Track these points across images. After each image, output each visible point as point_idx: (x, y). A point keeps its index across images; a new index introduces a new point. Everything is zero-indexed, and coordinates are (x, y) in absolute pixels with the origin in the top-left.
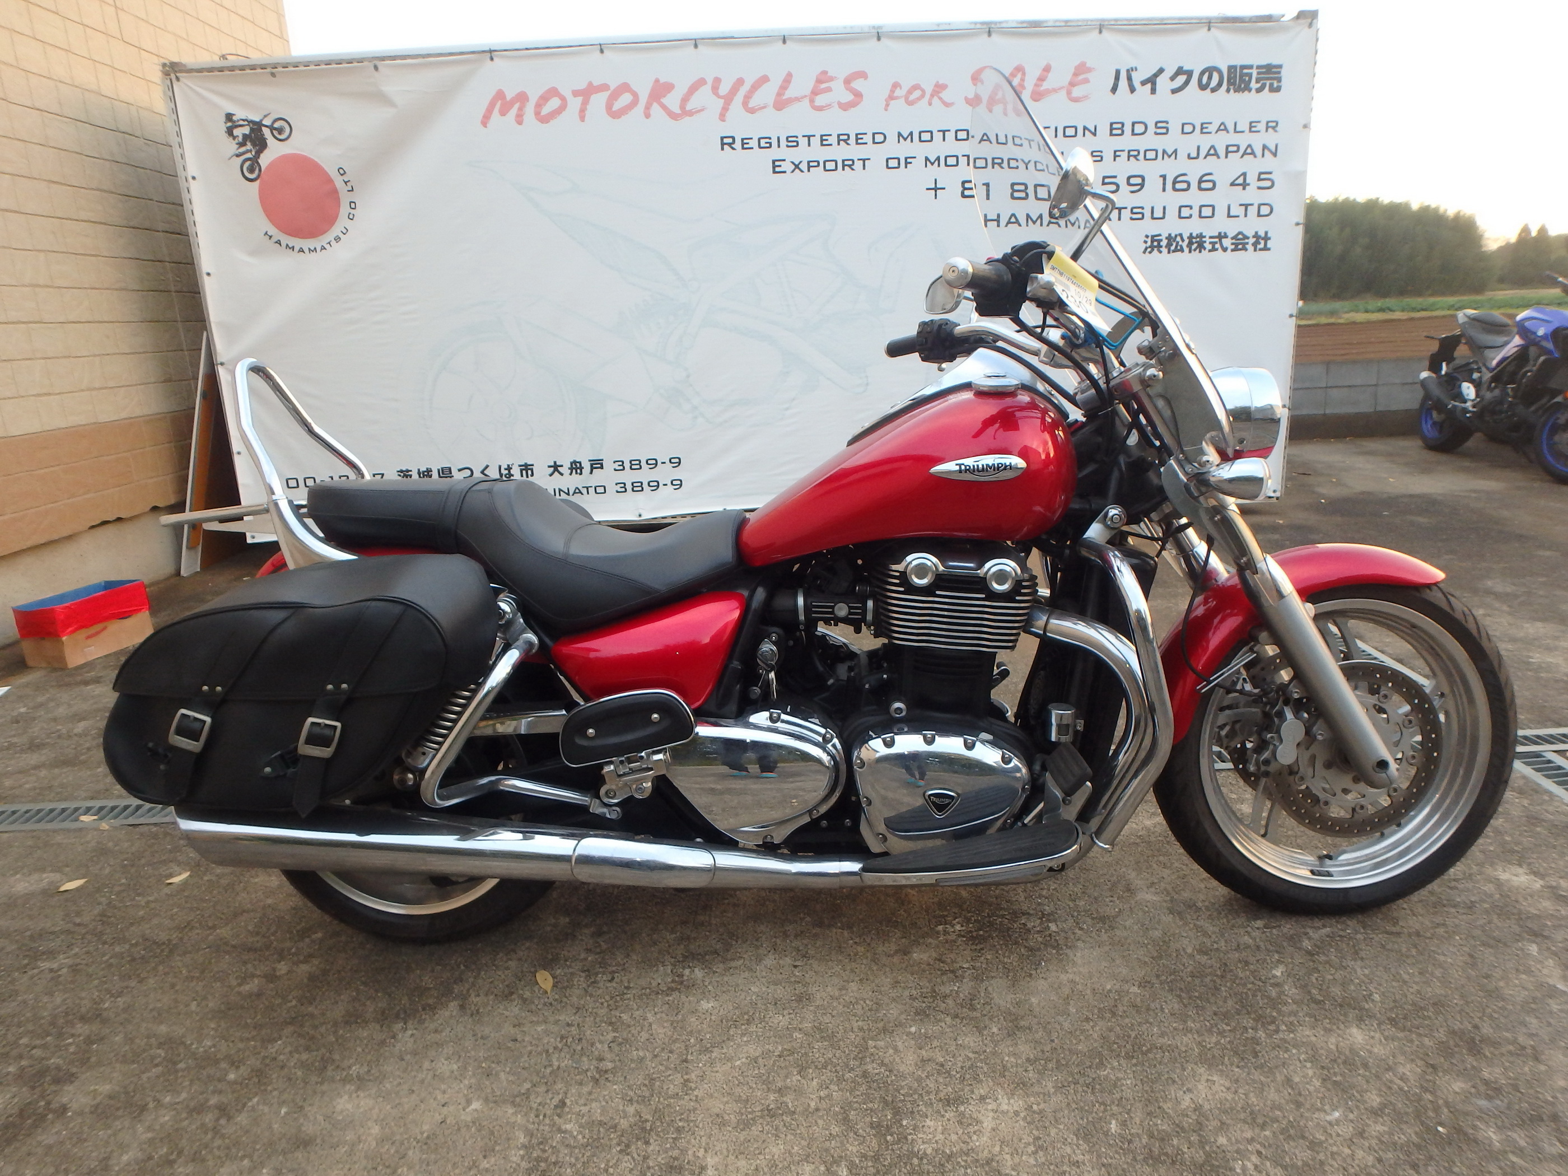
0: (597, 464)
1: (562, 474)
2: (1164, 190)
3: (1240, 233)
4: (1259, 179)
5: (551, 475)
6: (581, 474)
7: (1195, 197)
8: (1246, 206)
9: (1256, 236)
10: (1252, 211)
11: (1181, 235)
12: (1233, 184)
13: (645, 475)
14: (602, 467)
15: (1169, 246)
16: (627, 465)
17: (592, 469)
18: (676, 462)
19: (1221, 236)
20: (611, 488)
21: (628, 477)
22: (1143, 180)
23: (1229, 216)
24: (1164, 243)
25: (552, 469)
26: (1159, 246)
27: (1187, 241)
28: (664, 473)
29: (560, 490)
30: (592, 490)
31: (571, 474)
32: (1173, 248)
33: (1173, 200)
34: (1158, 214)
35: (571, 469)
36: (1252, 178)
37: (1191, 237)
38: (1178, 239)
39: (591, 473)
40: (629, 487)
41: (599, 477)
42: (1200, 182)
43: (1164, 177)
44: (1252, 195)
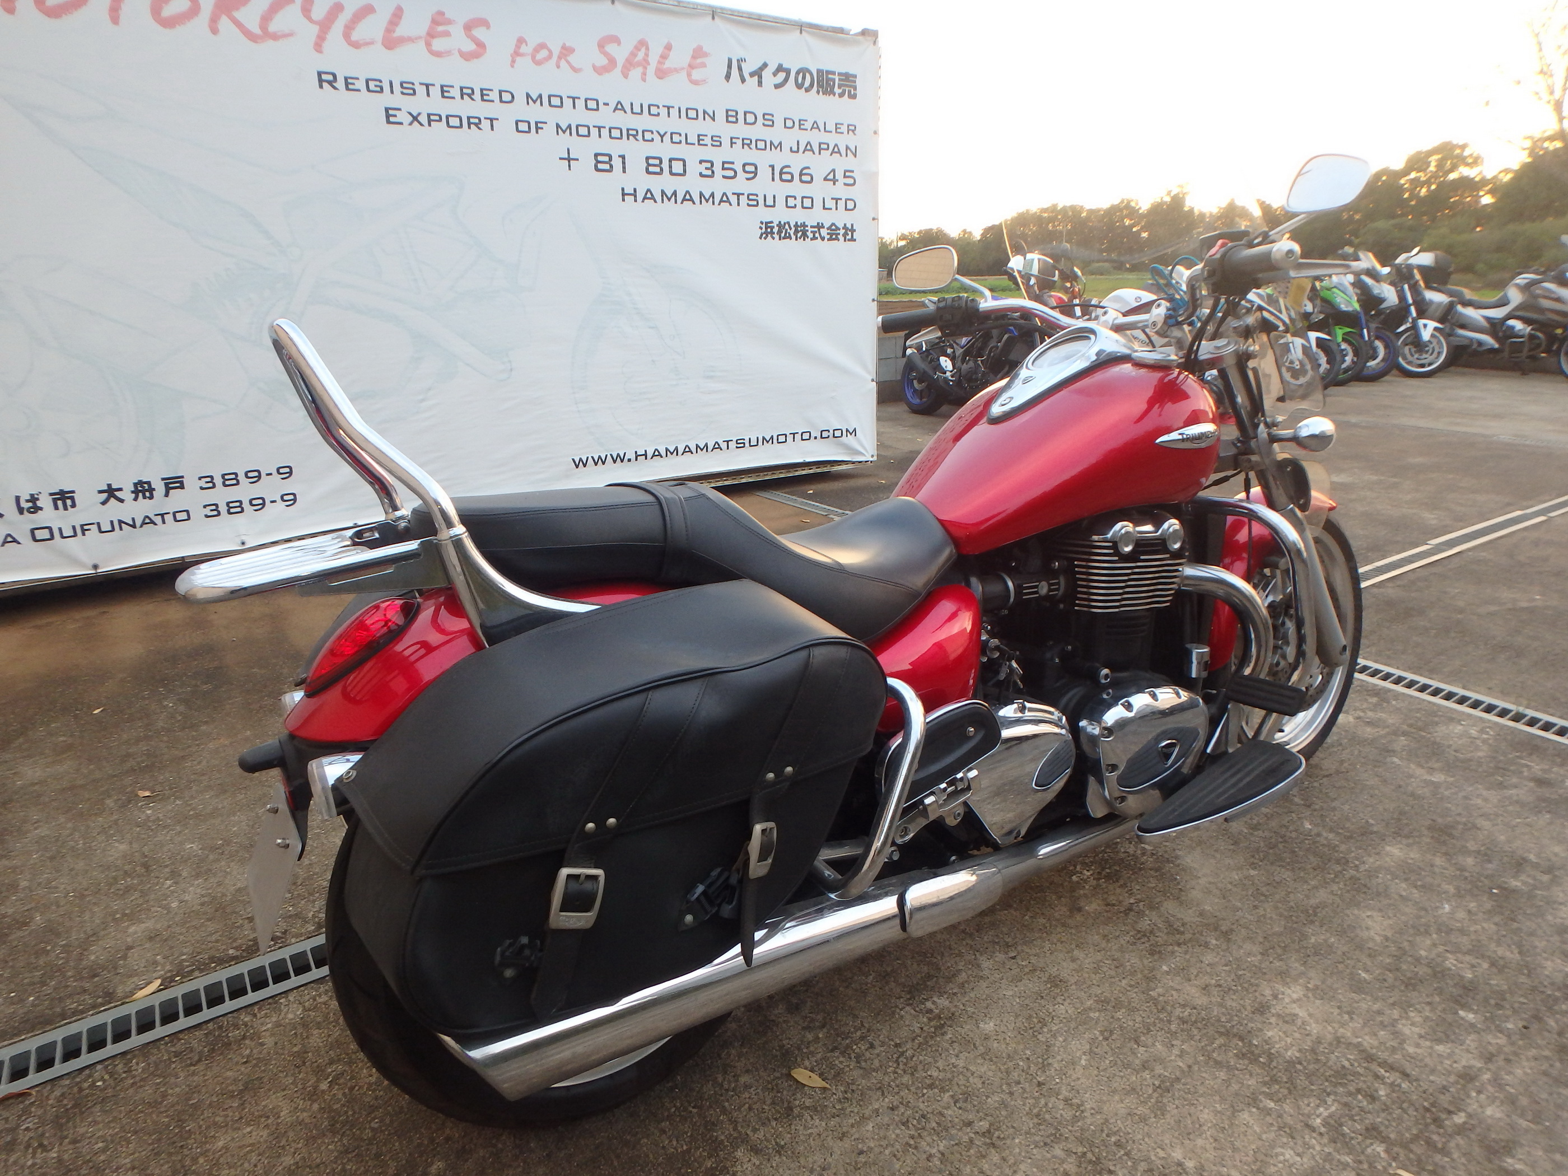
0: (174, 483)
1: (122, 501)
2: (773, 180)
3: (833, 224)
4: (845, 177)
5: (104, 503)
6: (151, 497)
7: (797, 189)
8: (837, 200)
9: (845, 227)
10: (841, 204)
11: (788, 223)
12: (825, 179)
13: (244, 492)
14: (182, 487)
15: (779, 232)
16: (218, 481)
17: (168, 490)
18: (287, 472)
19: (820, 226)
20: (198, 513)
21: (221, 496)
22: (756, 168)
23: (824, 208)
24: (776, 230)
25: (105, 495)
26: (772, 233)
27: (793, 229)
28: (271, 488)
29: (120, 522)
30: (169, 518)
31: (136, 499)
32: (783, 235)
33: (782, 190)
34: (770, 202)
35: (136, 492)
36: (839, 175)
37: (796, 225)
38: (787, 227)
39: (167, 495)
40: (223, 508)
41: (178, 500)
42: (801, 174)
43: (773, 167)
44: (840, 190)
